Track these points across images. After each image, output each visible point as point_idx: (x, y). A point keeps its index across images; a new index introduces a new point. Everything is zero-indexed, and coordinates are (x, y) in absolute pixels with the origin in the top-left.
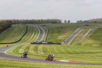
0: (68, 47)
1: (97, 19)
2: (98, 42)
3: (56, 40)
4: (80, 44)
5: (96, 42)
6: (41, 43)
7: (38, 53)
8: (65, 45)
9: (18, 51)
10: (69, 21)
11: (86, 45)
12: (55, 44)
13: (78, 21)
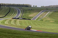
0: (35, 22)
1: (54, 6)
2: (54, 20)
3: (28, 17)
4: (42, 20)
5: (52, 20)
6: (18, 19)
7: (16, 24)
8: (33, 20)
9: (4, 23)
10: (36, 6)
11: (46, 21)
12: (27, 19)
13: (42, 6)
